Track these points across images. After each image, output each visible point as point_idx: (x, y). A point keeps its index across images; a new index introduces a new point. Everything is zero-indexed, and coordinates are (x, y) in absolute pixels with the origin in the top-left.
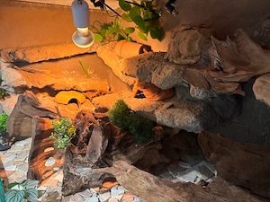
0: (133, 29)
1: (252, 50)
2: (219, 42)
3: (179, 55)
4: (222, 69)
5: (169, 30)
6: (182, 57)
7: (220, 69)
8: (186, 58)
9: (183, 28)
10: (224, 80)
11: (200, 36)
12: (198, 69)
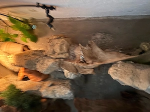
0: (17, 35)
1: (98, 51)
2: (83, 47)
3: (54, 53)
4: (85, 62)
5: (40, 37)
6: (56, 54)
7: (84, 62)
8: (59, 54)
9: (55, 37)
10: (85, 67)
11: (66, 42)
12: (71, 61)
